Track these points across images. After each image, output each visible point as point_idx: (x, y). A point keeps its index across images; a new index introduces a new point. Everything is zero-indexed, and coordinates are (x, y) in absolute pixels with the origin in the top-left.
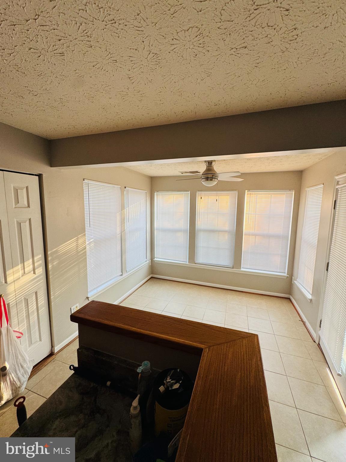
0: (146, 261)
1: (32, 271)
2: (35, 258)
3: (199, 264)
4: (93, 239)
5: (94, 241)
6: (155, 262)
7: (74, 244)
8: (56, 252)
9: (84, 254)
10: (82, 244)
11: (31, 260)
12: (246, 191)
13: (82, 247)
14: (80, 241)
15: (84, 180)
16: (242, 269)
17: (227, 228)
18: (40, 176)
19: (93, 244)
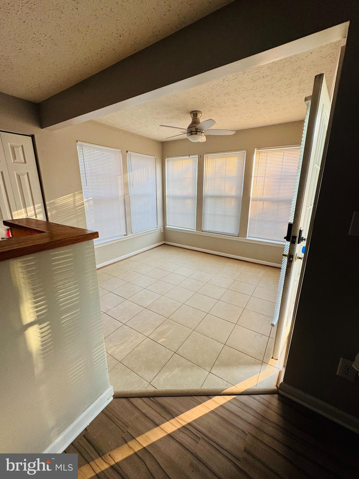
0: (157, 227)
1: (34, 216)
2: (36, 206)
3: (206, 232)
4: (91, 198)
5: (92, 200)
6: (167, 229)
7: (71, 199)
8: (54, 203)
9: (82, 209)
10: (79, 200)
11: (32, 207)
12: (256, 149)
13: (78, 203)
14: (78, 197)
15: (77, 142)
16: (247, 238)
17: (233, 193)
18: (33, 137)
19: (92, 202)
